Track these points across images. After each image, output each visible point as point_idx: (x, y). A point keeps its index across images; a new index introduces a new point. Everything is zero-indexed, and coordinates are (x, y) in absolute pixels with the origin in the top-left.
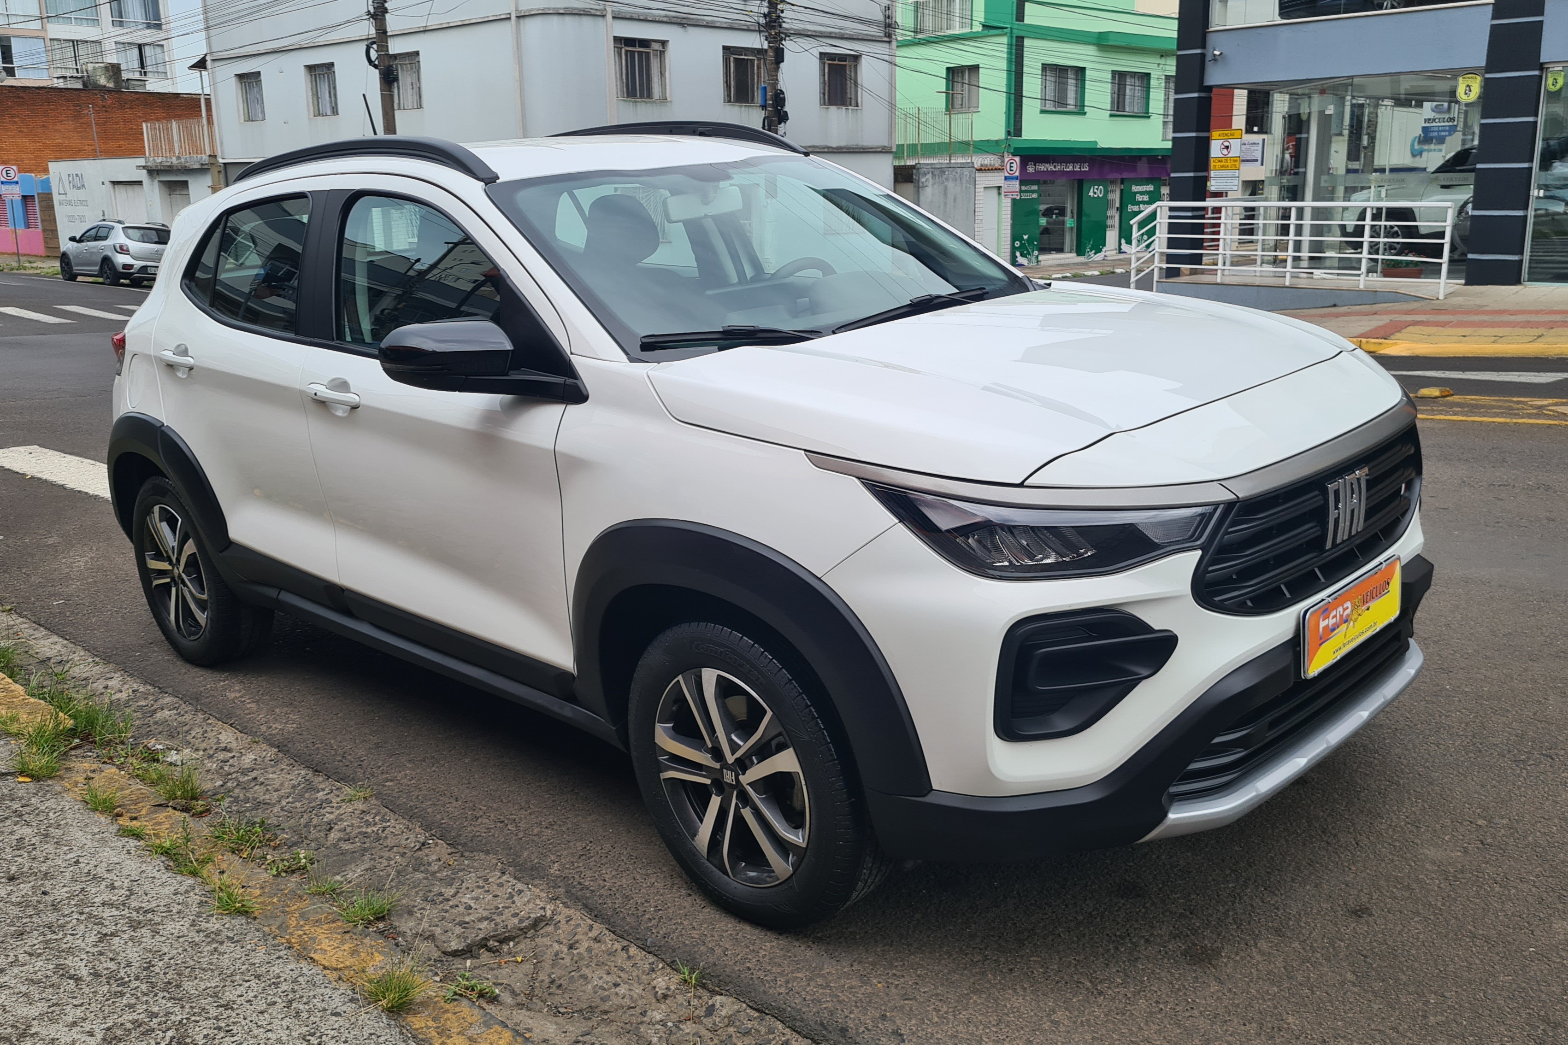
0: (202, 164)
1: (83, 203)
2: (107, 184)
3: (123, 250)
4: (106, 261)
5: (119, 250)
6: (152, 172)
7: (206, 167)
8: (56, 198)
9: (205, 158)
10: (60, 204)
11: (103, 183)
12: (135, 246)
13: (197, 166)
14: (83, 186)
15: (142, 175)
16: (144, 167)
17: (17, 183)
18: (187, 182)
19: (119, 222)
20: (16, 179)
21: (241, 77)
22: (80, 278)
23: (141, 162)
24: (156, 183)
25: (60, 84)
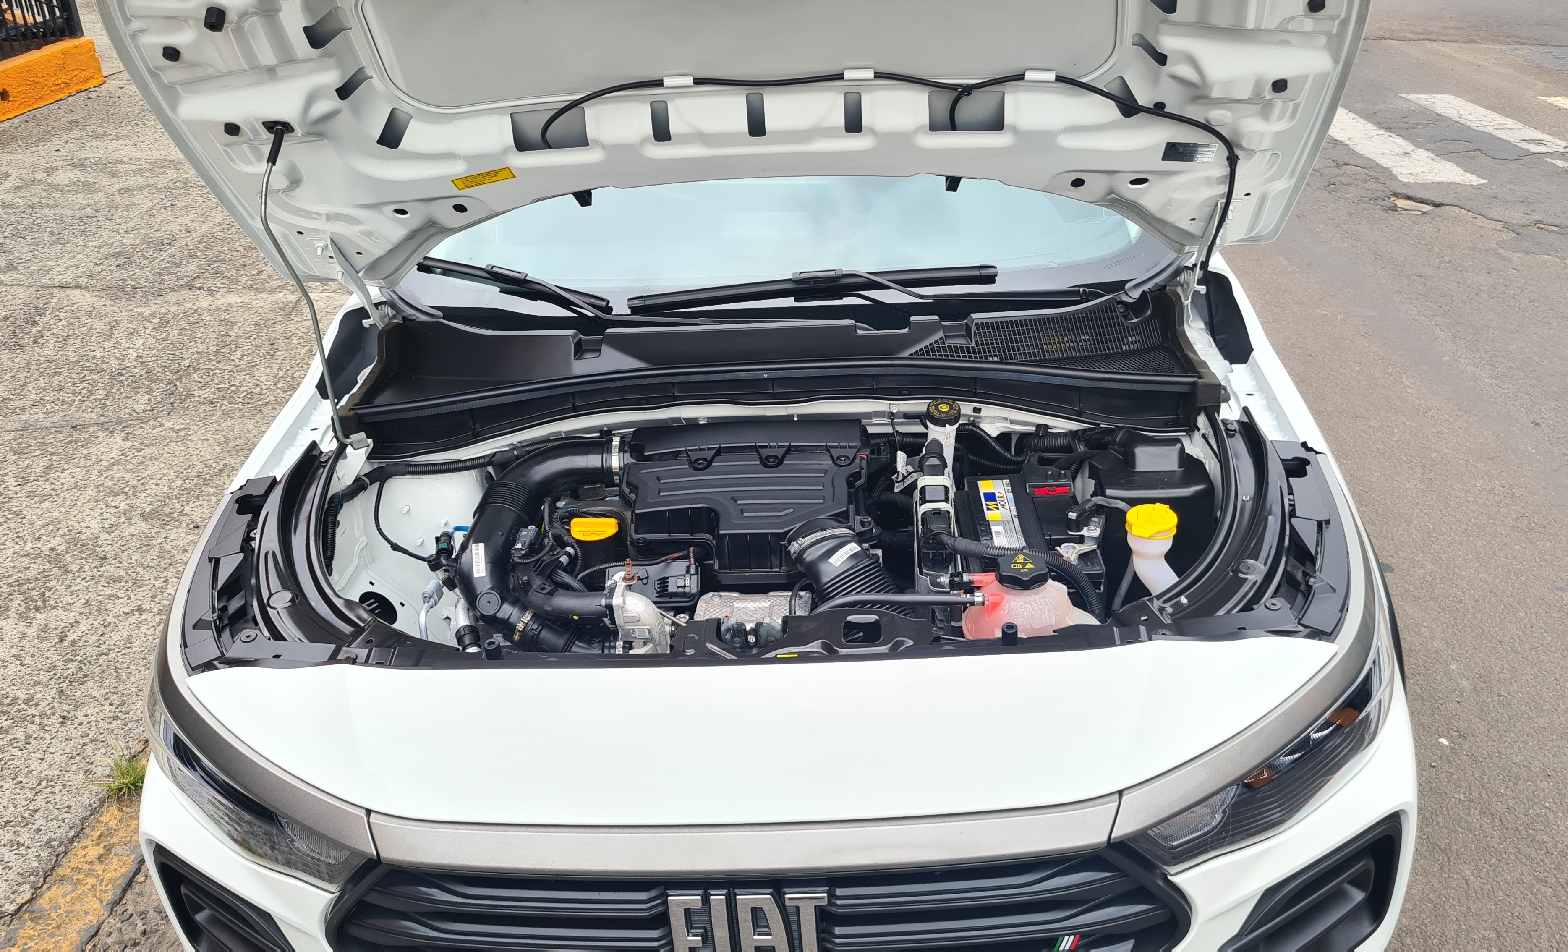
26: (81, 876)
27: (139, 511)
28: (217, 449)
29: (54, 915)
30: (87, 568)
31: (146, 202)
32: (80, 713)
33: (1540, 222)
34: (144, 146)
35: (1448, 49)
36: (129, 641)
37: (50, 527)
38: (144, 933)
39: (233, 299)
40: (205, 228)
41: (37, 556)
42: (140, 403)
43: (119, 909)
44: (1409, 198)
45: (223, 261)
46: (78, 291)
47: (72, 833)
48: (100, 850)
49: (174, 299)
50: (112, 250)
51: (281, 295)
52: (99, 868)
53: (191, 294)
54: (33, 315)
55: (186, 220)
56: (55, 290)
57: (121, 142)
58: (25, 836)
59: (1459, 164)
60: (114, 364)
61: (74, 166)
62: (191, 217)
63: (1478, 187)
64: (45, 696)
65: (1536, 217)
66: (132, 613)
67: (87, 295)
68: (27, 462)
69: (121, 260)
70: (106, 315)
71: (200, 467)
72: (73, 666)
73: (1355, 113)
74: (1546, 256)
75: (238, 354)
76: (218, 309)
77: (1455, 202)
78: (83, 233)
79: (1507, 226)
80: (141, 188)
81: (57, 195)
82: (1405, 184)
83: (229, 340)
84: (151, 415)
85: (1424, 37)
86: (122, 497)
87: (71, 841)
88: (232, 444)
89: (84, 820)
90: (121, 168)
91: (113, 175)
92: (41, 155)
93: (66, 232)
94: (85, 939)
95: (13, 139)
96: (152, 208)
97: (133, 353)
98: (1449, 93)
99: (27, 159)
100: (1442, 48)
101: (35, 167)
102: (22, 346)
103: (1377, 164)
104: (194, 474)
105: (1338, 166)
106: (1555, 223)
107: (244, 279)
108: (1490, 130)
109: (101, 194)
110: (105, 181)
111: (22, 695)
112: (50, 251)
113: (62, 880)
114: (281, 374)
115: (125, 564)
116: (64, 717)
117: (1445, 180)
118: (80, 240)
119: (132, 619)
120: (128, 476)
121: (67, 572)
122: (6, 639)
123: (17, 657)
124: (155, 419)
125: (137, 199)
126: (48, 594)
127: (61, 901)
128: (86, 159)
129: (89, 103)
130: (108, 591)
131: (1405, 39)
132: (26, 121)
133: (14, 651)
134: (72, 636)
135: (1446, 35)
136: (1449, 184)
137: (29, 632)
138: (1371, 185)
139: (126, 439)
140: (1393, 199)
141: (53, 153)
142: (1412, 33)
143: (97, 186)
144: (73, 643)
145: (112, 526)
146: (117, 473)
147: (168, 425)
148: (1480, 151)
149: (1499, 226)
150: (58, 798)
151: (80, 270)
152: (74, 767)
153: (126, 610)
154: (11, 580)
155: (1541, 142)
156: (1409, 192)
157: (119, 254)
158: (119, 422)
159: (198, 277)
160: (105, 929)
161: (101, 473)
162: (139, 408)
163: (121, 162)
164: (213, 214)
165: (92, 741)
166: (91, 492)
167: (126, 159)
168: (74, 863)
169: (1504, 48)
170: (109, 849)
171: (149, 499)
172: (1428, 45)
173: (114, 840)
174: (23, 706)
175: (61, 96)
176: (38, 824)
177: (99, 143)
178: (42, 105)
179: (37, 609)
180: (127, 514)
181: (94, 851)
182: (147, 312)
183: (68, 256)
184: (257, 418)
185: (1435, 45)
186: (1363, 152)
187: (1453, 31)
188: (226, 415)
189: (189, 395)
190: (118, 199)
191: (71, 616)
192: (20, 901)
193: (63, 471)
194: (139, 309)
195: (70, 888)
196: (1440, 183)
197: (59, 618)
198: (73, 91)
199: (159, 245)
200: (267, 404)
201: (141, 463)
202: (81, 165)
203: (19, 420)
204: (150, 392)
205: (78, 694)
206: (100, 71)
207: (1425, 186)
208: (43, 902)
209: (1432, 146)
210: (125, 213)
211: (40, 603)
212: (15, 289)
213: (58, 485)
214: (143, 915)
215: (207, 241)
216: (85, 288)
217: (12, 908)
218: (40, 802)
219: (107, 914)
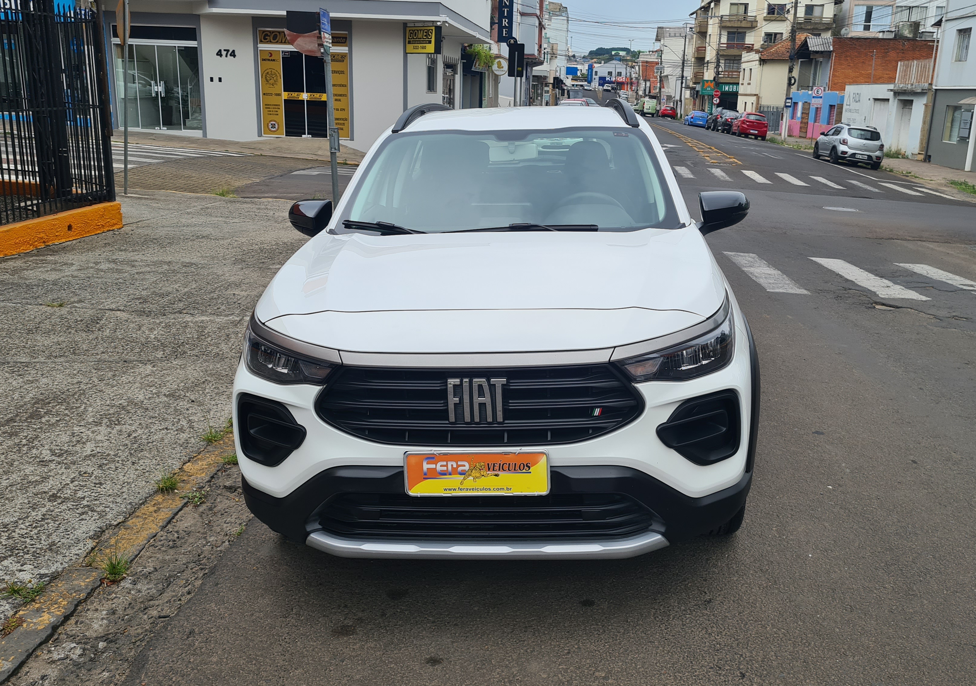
0: (922, 90)
1: (857, 111)
2: (872, 100)
3: (844, 142)
4: (834, 148)
5: (842, 142)
6: (896, 93)
7: (925, 91)
8: (845, 107)
9: (926, 85)
10: (846, 111)
11: (869, 99)
12: (853, 141)
13: (919, 91)
14: (859, 100)
15: (890, 95)
16: (891, 90)
17: (821, 97)
18: (913, 100)
19: (848, 125)
20: (821, 95)
21: (960, 31)
22: (821, 158)
23: (891, 87)
24: (896, 100)
25: (880, 36)
26: (146, 516)
27: (163, 393)
28: (201, 373)
29: (134, 528)
30: (139, 412)
31: (152, 278)
32: (141, 462)
33: (956, 316)
34: (148, 255)
35: (931, 245)
36: (162, 439)
37: (118, 396)
38: (178, 537)
39: (204, 318)
40: (186, 290)
41: (113, 406)
42: (160, 354)
43: (166, 529)
44: (883, 304)
45: (198, 303)
46: (119, 312)
47: (141, 502)
48: (155, 508)
49: (172, 317)
50: (136, 297)
51: (231, 317)
52: (155, 515)
53: (181, 315)
54: (96, 320)
55: (176, 286)
56: (107, 311)
57: (135, 253)
58: (119, 500)
59: (916, 292)
60: (143, 340)
61: (110, 262)
62: (179, 285)
63: (926, 301)
64: (124, 455)
65: (954, 314)
66: (163, 429)
67: (124, 314)
68: (102, 373)
69: (141, 301)
70: (136, 322)
71: (193, 379)
72: (136, 446)
73: (863, 269)
74: (954, 330)
75: (210, 339)
76: (197, 322)
77: (909, 306)
78: (119, 289)
79: (936, 317)
80: (149, 272)
81: (103, 273)
82: (882, 298)
83: (204, 334)
84: (167, 358)
85: (918, 239)
86: (154, 388)
87: (141, 504)
88: (209, 372)
89: (146, 498)
90: (136, 263)
91: (133, 266)
92: (91, 256)
93: (109, 288)
94: (151, 536)
95: (73, 249)
96: (156, 280)
97: (153, 336)
98: (926, 264)
99: (84, 258)
100: (928, 245)
101: (88, 262)
102: (92, 331)
103: (869, 290)
104: (190, 382)
105: (845, 290)
106: (965, 317)
107: (210, 311)
108: (944, 280)
109: (126, 274)
110: (128, 269)
111: (112, 453)
112: (102, 296)
113: (138, 517)
114: (233, 347)
115: (158, 412)
116: (133, 462)
117: (906, 297)
118: (118, 292)
119: (163, 432)
120: (156, 380)
121: (129, 413)
122: (102, 433)
123: (108, 440)
124: (168, 360)
125: (147, 277)
126: (120, 420)
127: (138, 524)
128: (116, 259)
129: (115, 236)
130: (151, 421)
131: (906, 240)
132: (80, 242)
133: (106, 438)
134: (134, 435)
135: (932, 239)
136: (908, 299)
137: (113, 432)
138: (863, 298)
139: (154, 367)
140: (874, 305)
141: (97, 256)
142: (911, 237)
143: (124, 271)
144: (135, 437)
145: (150, 398)
146: (151, 379)
147: (175, 363)
148: (933, 287)
149: (932, 317)
150: (133, 489)
151: (119, 304)
152: (140, 480)
153: (160, 428)
154: (101, 413)
155: (972, 286)
156: (884, 302)
157: (140, 298)
158: (149, 361)
159: (185, 309)
160: (159, 534)
161: (142, 378)
162: (159, 356)
163: (136, 261)
164: (190, 284)
165: (147, 472)
166: (137, 385)
167: (139, 260)
168: (143, 511)
169: (967, 246)
170: (159, 509)
171: (168, 389)
172: (919, 243)
173: (161, 506)
174: (113, 457)
175: (99, 232)
176: (125, 497)
177: (123, 253)
178: (88, 235)
179: (116, 424)
180: (158, 394)
181: (152, 509)
182: (158, 321)
183: (111, 298)
184: (222, 363)
185: (924, 243)
186: (862, 285)
187: (936, 237)
188: (205, 361)
189: (185, 353)
190: (136, 276)
191: (133, 428)
192: (119, 521)
193: (122, 377)
194: (153, 320)
195: (142, 520)
196: (902, 299)
197: (127, 428)
198: (105, 230)
199: (162, 296)
200: (227, 358)
201: (162, 376)
202: (114, 261)
203: (96, 358)
204: (164, 351)
205: (139, 455)
206: (121, 221)
207: (894, 299)
208: (130, 523)
209: (905, 284)
210: (141, 282)
211: (116, 422)
212: (84, 309)
213: (120, 382)
214: (177, 532)
215: (189, 295)
216: (123, 311)
217: (115, 523)
218: (125, 489)
219: (160, 530)
